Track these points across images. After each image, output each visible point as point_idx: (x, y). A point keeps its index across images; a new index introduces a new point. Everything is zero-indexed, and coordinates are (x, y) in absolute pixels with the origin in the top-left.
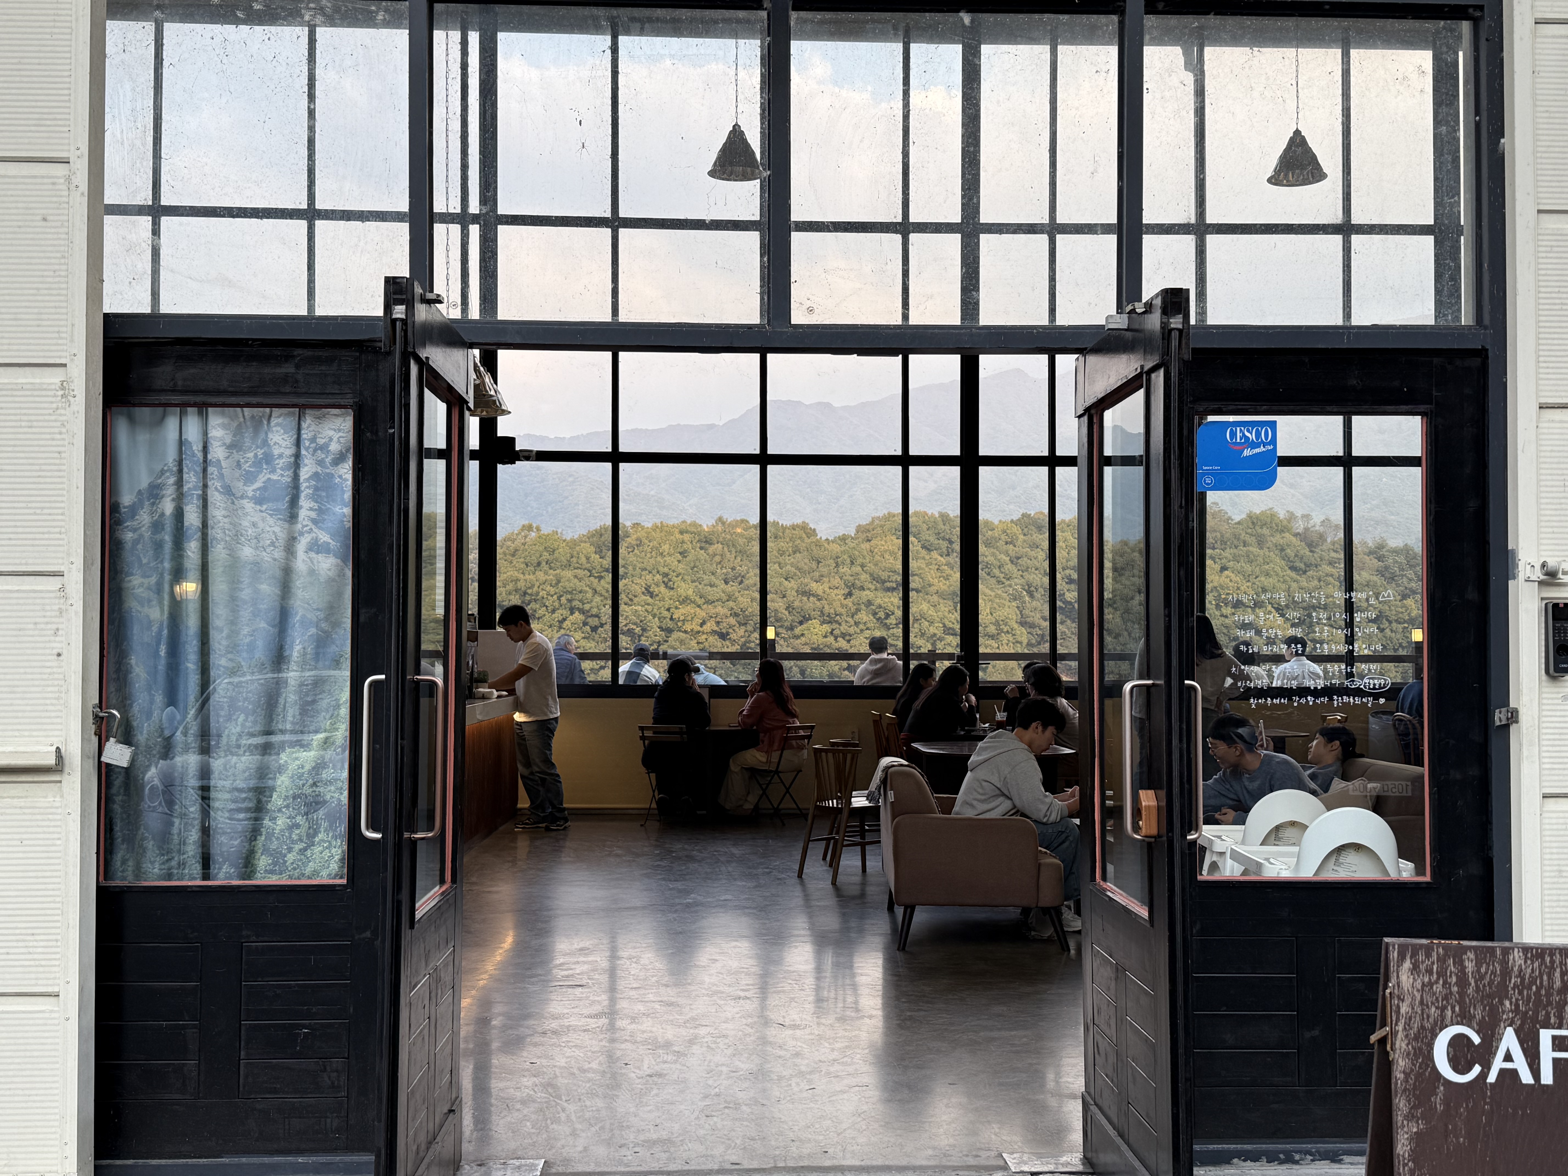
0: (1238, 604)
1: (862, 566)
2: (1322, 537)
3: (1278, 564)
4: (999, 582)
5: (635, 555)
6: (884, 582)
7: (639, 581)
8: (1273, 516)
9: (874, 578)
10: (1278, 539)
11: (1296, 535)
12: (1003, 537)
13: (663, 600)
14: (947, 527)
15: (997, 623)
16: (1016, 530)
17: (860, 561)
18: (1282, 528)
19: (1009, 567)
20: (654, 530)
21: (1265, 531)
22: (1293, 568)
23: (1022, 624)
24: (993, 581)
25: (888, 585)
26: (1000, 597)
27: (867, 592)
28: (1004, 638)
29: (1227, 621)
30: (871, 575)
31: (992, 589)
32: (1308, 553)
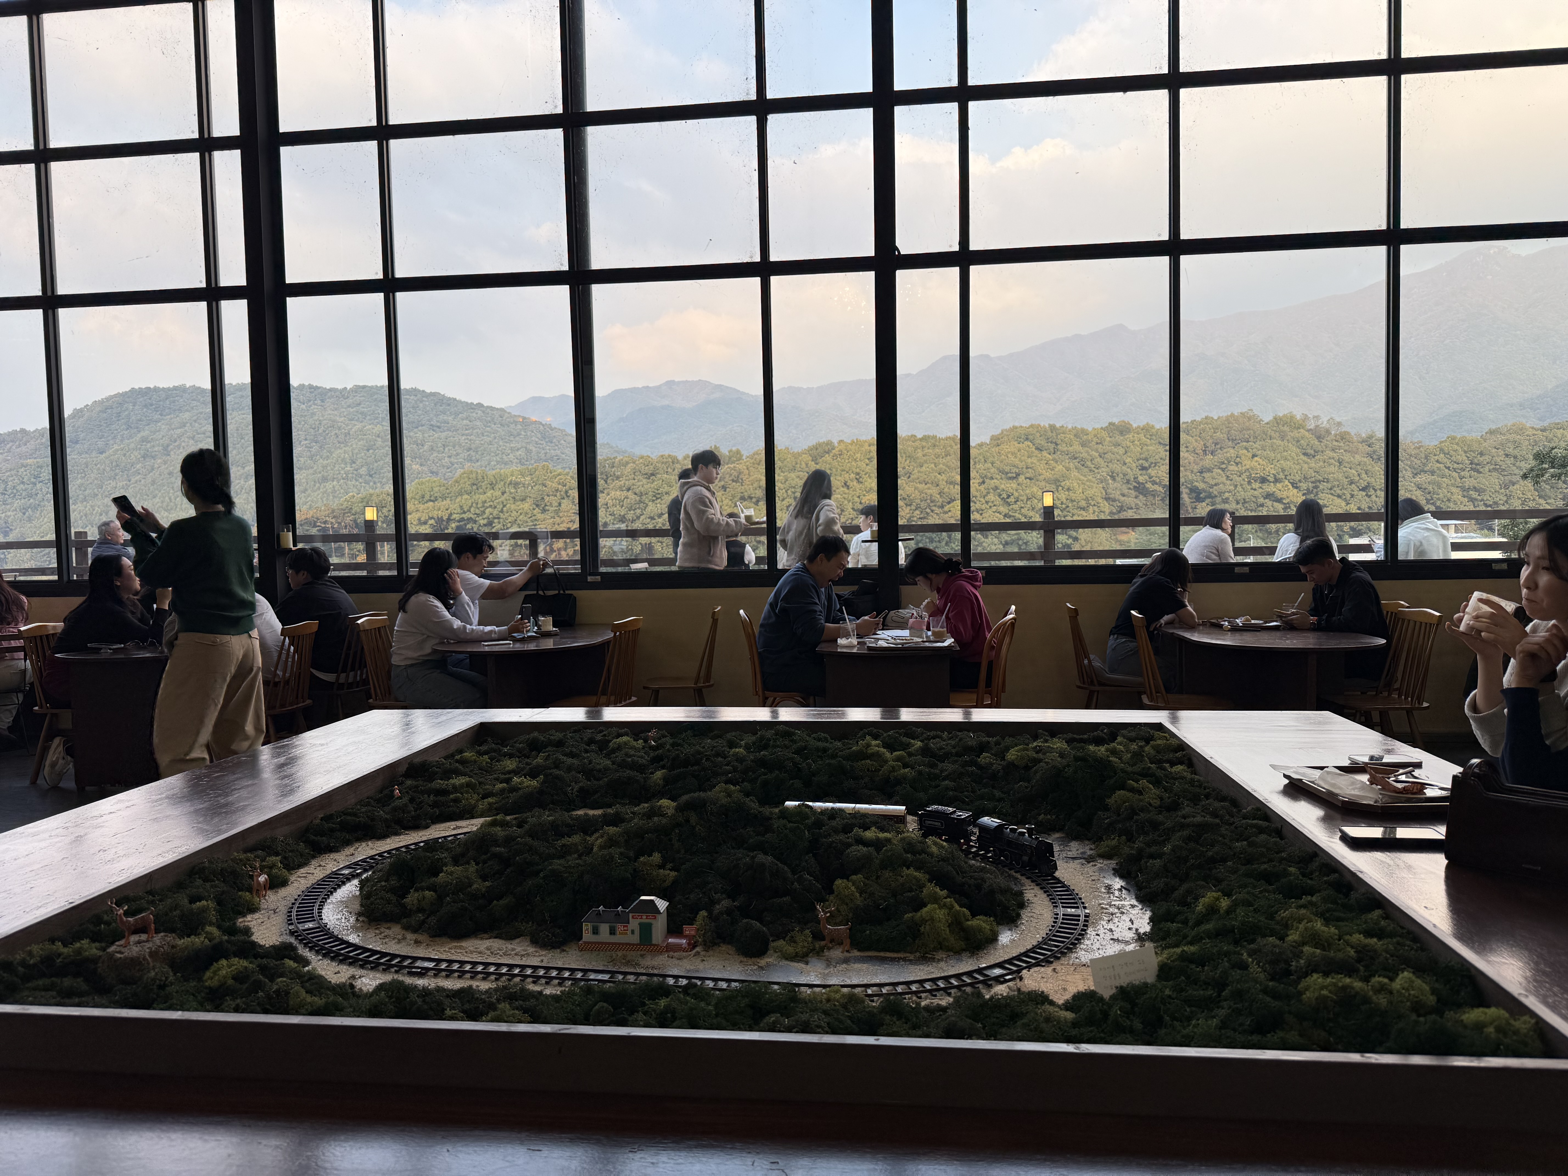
0: (1263, 480)
1: (992, 463)
2: (1328, 432)
3: (1294, 450)
4: (1090, 471)
5: (838, 462)
6: (1007, 473)
7: (839, 478)
8: (1292, 417)
9: (1002, 472)
10: (1295, 434)
11: (1308, 431)
12: (1095, 439)
13: (855, 490)
14: (1054, 434)
15: (1087, 499)
16: (1104, 434)
17: (991, 459)
18: (1297, 426)
19: (1099, 459)
20: (851, 444)
21: (1286, 428)
22: (1305, 454)
23: (1107, 499)
24: (1086, 470)
25: (1010, 475)
26: (1089, 480)
27: (995, 481)
28: (1091, 509)
29: (1256, 492)
30: (998, 469)
31: (1085, 476)
32: (1317, 443)
